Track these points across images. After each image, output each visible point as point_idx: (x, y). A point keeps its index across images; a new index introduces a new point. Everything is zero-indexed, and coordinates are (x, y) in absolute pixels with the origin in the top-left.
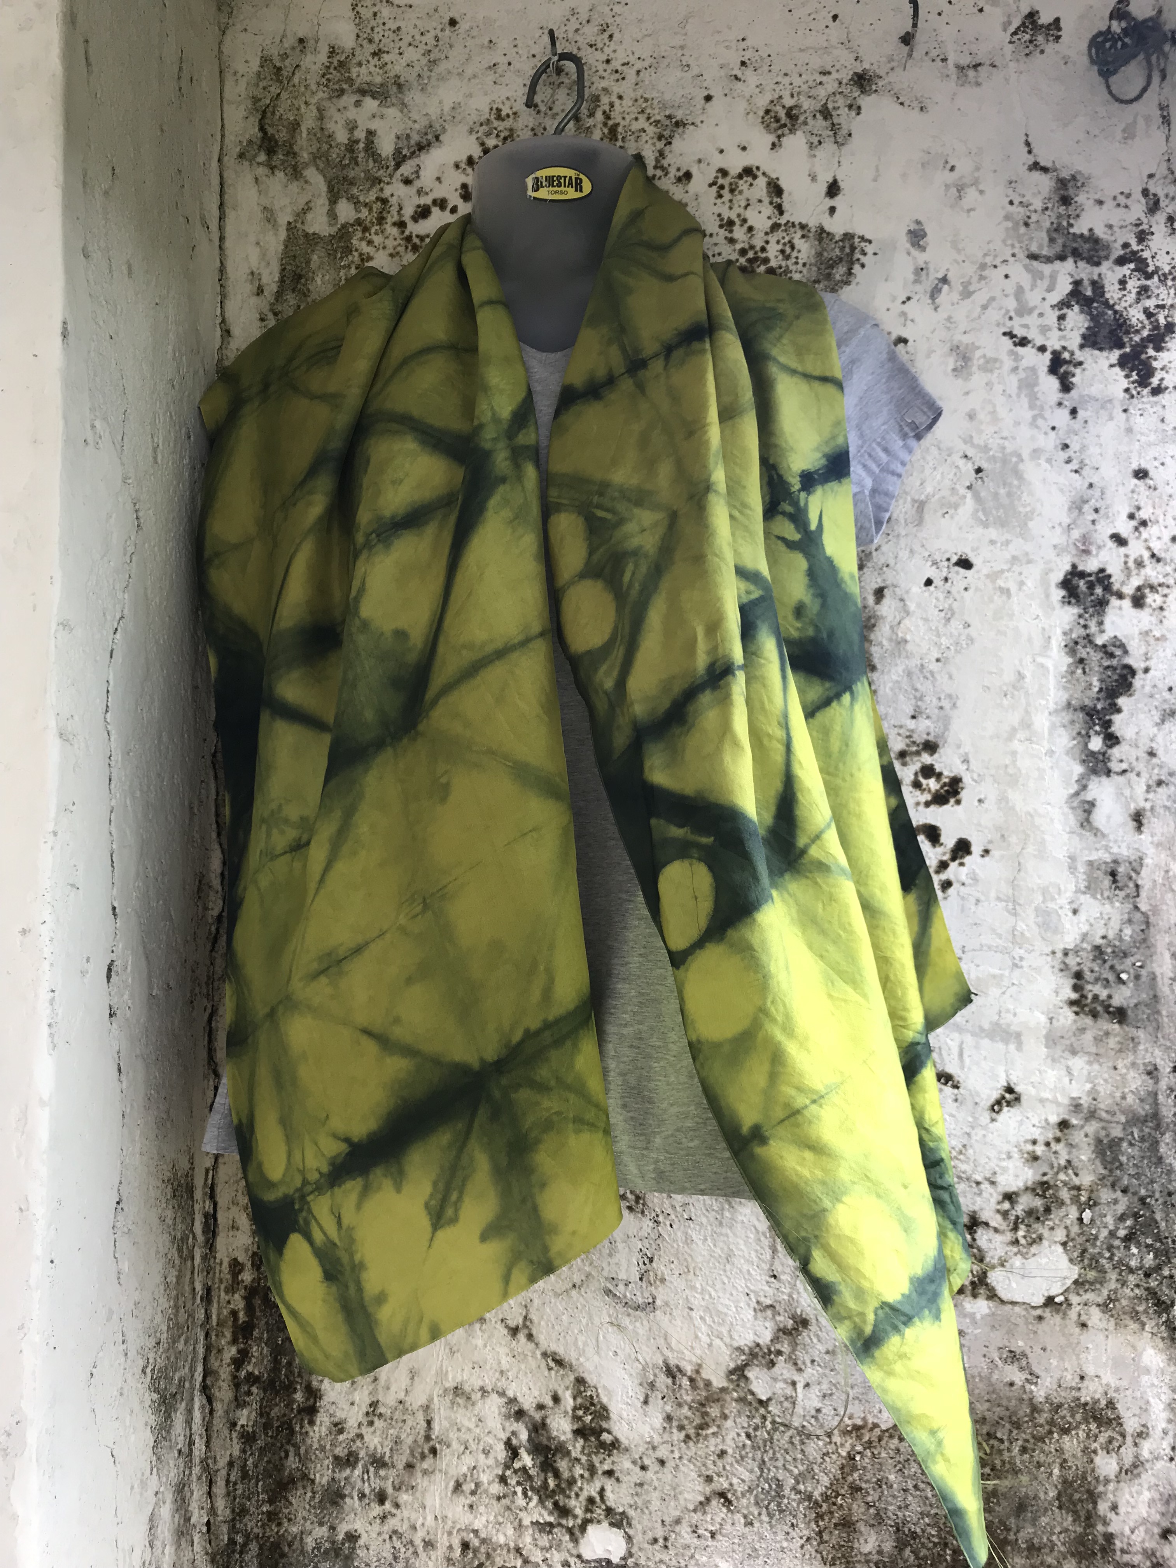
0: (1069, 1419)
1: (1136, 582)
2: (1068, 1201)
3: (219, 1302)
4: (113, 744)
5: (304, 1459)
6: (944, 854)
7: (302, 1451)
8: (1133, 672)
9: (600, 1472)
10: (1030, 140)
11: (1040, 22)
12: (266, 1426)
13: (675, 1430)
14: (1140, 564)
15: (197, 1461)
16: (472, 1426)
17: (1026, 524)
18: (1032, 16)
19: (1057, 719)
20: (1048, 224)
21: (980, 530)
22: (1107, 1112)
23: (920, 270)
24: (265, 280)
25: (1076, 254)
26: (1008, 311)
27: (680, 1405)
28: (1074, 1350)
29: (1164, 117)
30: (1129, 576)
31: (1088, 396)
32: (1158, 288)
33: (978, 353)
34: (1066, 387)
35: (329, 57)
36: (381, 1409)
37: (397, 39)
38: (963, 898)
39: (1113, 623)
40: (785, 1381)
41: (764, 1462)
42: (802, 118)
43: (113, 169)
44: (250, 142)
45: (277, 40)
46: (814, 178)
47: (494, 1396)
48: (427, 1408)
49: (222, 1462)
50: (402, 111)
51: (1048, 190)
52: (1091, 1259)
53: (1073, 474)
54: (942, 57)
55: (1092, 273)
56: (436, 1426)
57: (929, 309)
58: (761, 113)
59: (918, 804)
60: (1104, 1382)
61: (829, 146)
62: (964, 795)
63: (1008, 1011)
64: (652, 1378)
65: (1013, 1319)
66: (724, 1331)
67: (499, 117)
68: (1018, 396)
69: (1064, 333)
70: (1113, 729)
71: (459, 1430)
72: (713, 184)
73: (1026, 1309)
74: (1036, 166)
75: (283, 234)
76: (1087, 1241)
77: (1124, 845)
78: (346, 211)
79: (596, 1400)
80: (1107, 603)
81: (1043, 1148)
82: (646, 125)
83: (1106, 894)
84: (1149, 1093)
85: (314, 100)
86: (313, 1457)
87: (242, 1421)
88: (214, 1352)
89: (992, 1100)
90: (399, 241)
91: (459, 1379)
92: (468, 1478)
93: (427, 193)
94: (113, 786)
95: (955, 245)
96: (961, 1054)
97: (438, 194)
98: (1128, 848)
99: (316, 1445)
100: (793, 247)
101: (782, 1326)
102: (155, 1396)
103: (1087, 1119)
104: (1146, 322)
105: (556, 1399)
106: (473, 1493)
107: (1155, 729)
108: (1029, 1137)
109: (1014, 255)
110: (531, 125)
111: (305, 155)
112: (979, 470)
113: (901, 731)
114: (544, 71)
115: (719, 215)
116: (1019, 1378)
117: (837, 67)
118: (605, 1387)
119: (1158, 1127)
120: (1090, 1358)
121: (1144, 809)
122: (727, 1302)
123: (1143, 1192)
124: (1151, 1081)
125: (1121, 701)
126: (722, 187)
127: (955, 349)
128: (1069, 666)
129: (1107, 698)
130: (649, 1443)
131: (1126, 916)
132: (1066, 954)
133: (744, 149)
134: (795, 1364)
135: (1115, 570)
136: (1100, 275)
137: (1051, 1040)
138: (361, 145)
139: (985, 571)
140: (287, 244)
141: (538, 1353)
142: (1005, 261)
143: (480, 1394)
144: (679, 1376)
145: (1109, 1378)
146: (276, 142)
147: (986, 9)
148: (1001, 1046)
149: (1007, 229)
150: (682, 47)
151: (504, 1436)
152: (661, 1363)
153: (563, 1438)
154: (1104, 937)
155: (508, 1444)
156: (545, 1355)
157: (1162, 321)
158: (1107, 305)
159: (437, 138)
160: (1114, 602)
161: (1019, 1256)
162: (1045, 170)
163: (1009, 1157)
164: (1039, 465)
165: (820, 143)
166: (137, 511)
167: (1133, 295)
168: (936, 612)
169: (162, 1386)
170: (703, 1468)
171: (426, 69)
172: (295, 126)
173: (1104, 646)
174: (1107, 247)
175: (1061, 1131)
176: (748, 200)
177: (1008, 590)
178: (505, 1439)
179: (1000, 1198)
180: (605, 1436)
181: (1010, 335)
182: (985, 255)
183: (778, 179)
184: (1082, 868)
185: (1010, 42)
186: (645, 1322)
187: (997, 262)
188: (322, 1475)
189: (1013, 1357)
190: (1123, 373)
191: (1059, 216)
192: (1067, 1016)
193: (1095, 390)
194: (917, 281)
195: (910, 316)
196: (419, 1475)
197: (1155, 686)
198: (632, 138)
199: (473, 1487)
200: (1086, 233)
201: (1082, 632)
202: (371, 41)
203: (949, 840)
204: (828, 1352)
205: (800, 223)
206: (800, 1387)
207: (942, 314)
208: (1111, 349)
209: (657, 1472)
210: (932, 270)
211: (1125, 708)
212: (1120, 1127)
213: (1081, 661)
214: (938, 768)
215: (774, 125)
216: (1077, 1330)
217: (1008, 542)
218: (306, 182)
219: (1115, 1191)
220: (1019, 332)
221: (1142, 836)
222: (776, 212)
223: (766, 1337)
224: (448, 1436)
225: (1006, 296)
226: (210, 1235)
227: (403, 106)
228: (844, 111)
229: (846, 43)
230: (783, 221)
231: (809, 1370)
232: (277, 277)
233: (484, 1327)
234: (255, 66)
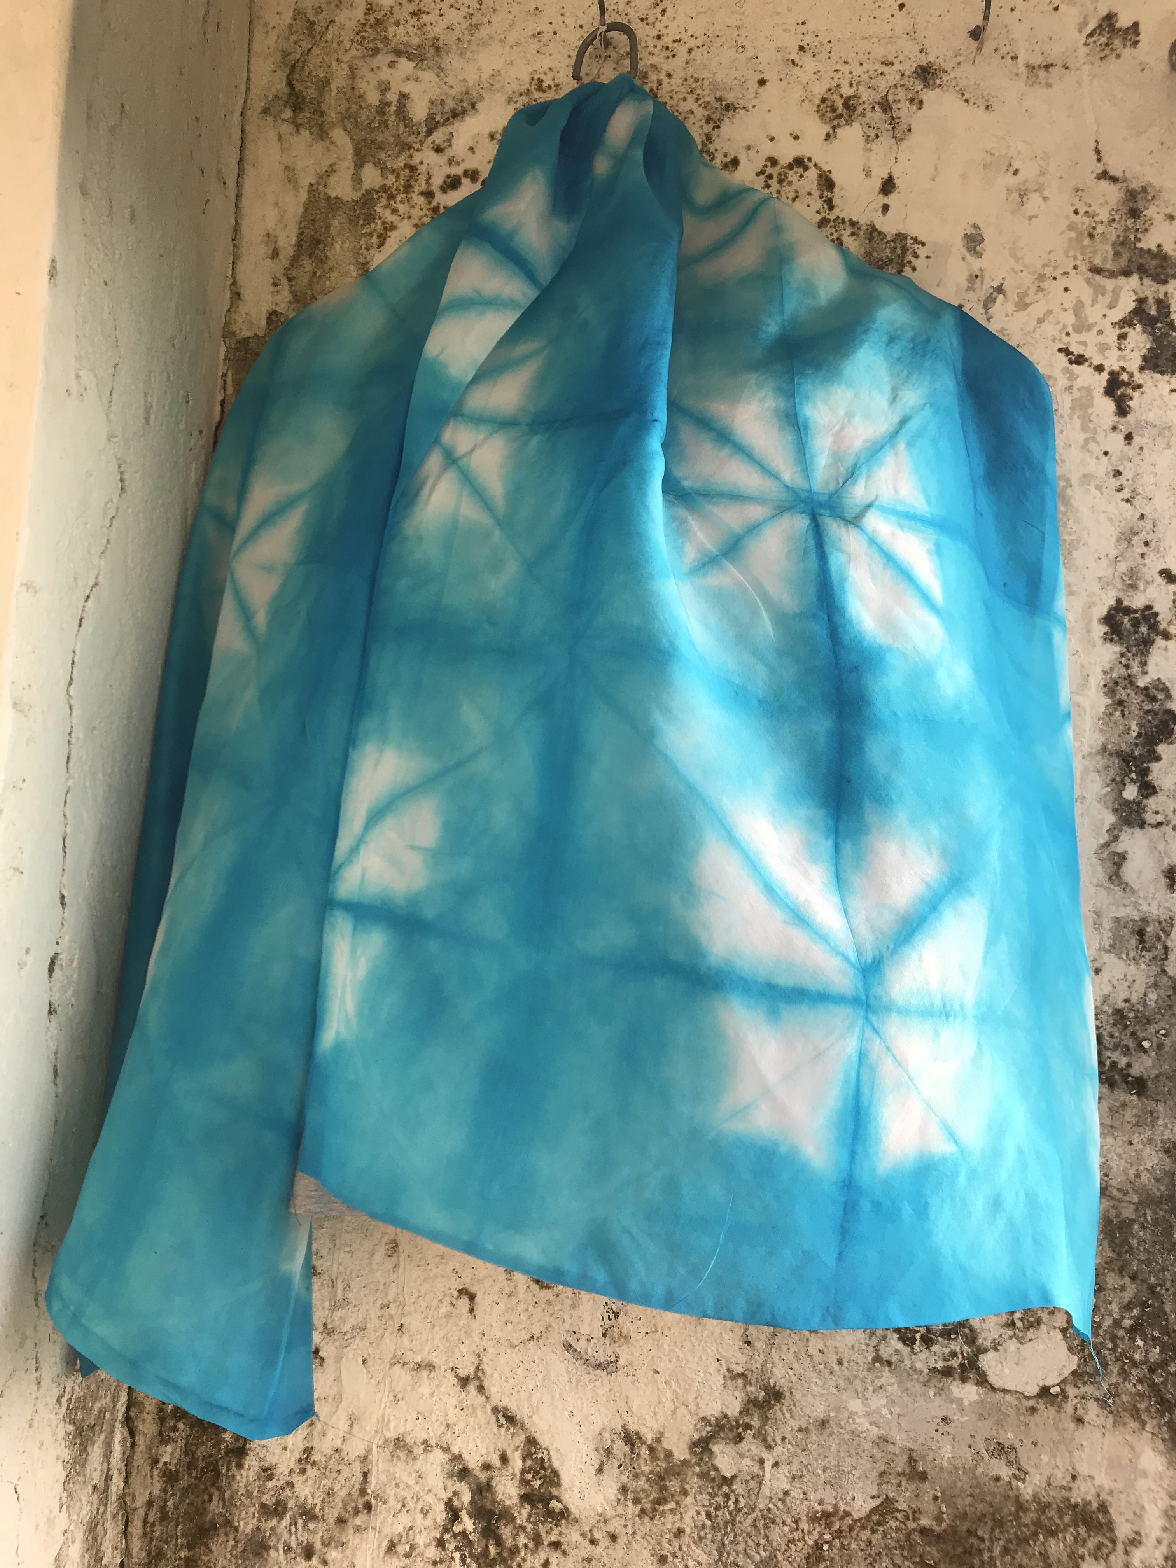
0: (1057, 1521)
4: (75, 720)
5: (229, 1504)
7: (227, 1495)
8: (1175, 718)
9: (546, 1543)
10: (1100, 147)
11: (1118, 25)
12: (191, 1466)
13: (630, 1504)
15: (114, 1498)
16: (412, 1482)
17: (1070, 553)
18: (1110, 18)
19: (1091, 764)
20: (1113, 237)
22: (1118, 1189)
23: (975, 278)
24: (281, 243)
25: (1143, 270)
26: (1065, 326)
27: (637, 1476)
28: (1067, 1447)
31: (1146, 422)
34: (1122, 410)
35: (366, 14)
36: (316, 1457)
39: (1157, 664)
40: (752, 1458)
41: (723, 1544)
42: (859, 110)
43: (123, 106)
44: (276, 97)
46: (868, 173)
47: (438, 1452)
48: (364, 1459)
49: (141, 1500)
50: (438, 76)
51: (1116, 201)
53: (1124, 503)
54: (1013, 55)
55: (1157, 292)
56: (373, 1479)
58: (817, 102)
60: (1097, 1482)
61: (886, 140)
64: (609, 1443)
65: (1003, 1408)
67: (540, 88)
68: (1071, 418)
69: (1125, 352)
70: (1150, 778)
71: (397, 1485)
72: (762, 172)
73: (1017, 1399)
74: (1104, 175)
75: (304, 196)
77: (1154, 903)
78: (371, 176)
79: (546, 1465)
80: (1153, 642)
82: (694, 107)
83: (1132, 955)
84: (1166, 1173)
85: (346, 58)
86: (238, 1504)
87: (166, 1458)
90: (425, 211)
91: (401, 1430)
92: (404, 1539)
93: (458, 163)
94: (71, 764)
95: (1013, 254)
97: (469, 165)
98: (1159, 906)
99: (242, 1491)
101: (752, 1397)
102: (71, 1428)
105: (504, 1459)
106: (408, 1555)
109: (1075, 267)
111: (333, 115)
114: (591, 42)
116: (1005, 1472)
117: (901, 58)
118: (558, 1450)
120: (1083, 1456)
122: (695, 1366)
123: (1153, 1280)
125: (1161, 749)
126: (770, 177)
128: (1107, 707)
129: (1146, 744)
130: (601, 1515)
131: (1152, 979)
133: (796, 138)
134: (765, 1440)
135: (1162, 608)
136: (1166, 294)
138: (393, 108)
140: (307, 206)
141: (489, 1407)
142: (1065, 273)
143: (422, 1447)
144: (638, 1443)
145: (1103, 1480)
146: (304, 98)
147: (1062, 8)
149: (1070, 239)
150: (738, 28)
151: (445, 1496)
152: (620, 1428)
153: (508, 1503)
154: (1126, 1001)
155: (449, 1504)
156: (495, 1410)
159: (473, 106)
160: (1160, 642)
161: (1014, 1341)
162: (1114, 180)
164: (1089, 491)
165: (877, 136)
166: (122, 473)
169: (80, 1416)
170: (658, 1547)
171: (466, 32)
172: (325, 83)
173: (1146, 688)
176: (797, 192)
178: (446, 1499)
180: (554, 1504)
181: (1066, 351)
182: (1045, 265)
183: (830, 172)
184: (1107, 925)
185: (1086, 44)
186: (606, 1382)
187: (1057, 273)
188: (247, 1524)
189: (1001, 1450)
191: (1127, 229)
193: (1152, 416)
194: (971, 289)
196: (351, 1531)
199: (408, 1549)
200: (1154, 248)
201: (1123, 672)
204: (800, 1430)
205: (850, 220)
206: (768, 1465)
208: (1173, 372)
209: (607, 1548)
210: (987, 280)
211: (1164, 756)
212: (1132, 1207)
213: (1121, 703)
215: (830, 115)
216: (1072, 1425)
218: (332, 143)
219: (1123, 1277)
220: (1076, 349)
221: (1174, 895)
222: (826, 207)
223: (734, 1408)
224: (384, 1492)
225: (1065, 310)
227: (440, 70)
228: (905, 105)
229: (911, 34)
230: (832, 217)
231: (779, 1449)
232: (294, 240)
233: (433, 1374)
234: (287, 18)
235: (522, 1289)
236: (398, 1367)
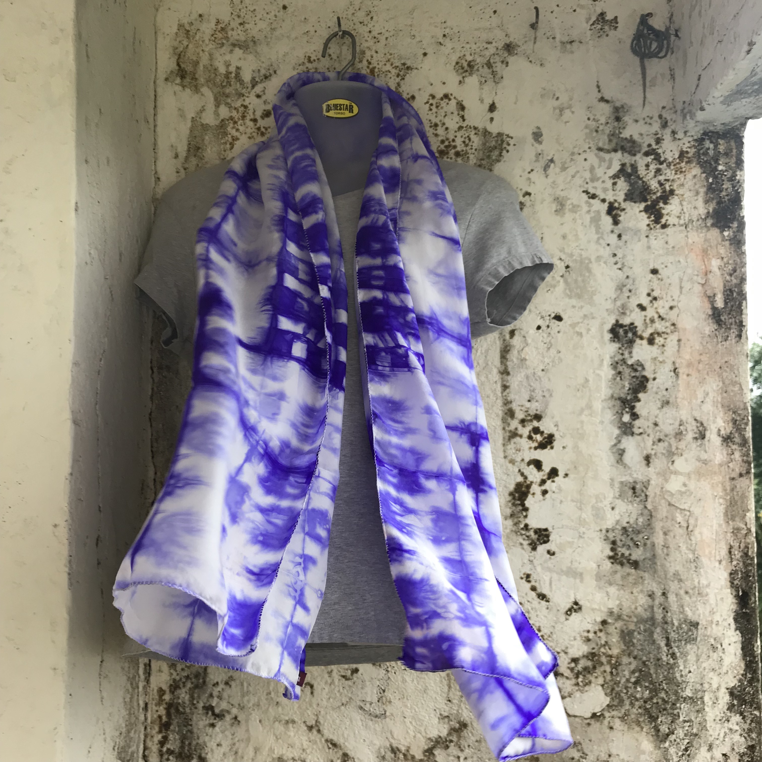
1: (650, 331)
2: (605, 663)
3: (152, 711)
6: (544, 475)
8: (647, 380)
10: (600, 84)
11: (607, 18)
14: (652, 321)
17: (592, 297)
18: (602, 14)
19: (605, 404)
20: (607, 132)
21: (567, 300)
22: (627, 616)
23: (539, 155)
24: (179, 150)
25: (623, 149)
26: (585, 179)
28: (606, 741)
29: (672, 75)
30: (646, 327)
31: (628, 228)
32: (666, 169)
33: (569, 202)
34: (616, 222)
35: (216, 25)
37: (253, 16)
38: (553, 500)
39: (637, 353)
40: (454, 756)
42: (476, 68)
43: (100, 110)
44: (172, 72)
45: (187, 15)
46: (482, 101)
50: (256, 56)
51: (608, 113)
52: (616, 694)
53: (618, 271)
54: (553, 36)
55: (631, 160)
57: (543, 177)
58: (454, 64)
59: (530, 448)
60: (621, 757)
61: (490, 83)
62: (555, 444)
63: (576, 561)
64: (383, 753)
65: (574, 725)
66: (422, 729)
67: (310, 61)
68: (590, 226)
69: (616, 192)
70: (635, 410)
72: (427, 102)
73: (581, 720)
75: (189, 124)
76: (615, 684)
77: (640, 473)
78: (224, 112)
80: (635, 341)
81: (593, 635)
82: (390, 69)
83: (630, 499)
84: (649, 606)
85: (207, 49)
88: (149, 737)
89: (567, 609)
90: (254, 130)
91: (280, 753)
93: (269, 103)
94: (99, 442)
95: (558, 142)
96: (551, 584)
98: (642, 475)
100: (470, 140)
101: (453, 727)
103: (616, 620)
104: (659, 188)
107: (658, 411)
108: (586, 629)
109: (590, 148)
110: (327, 66)
111: (202, 80)
112: (567, 267)
113: (523, 408)
114: (335, 36)
115: (430, 120)
116: (576, 755)
117: (496, 39)
118: (358, 759)
119: (653, 624)
120: (614, 745)
121: (651, 454)
122: (424, 714)
123: (644, 659)
124: (650, 600)
125: (641, 395)
126: (432, 105)
127: (556, 199)
128: (613, 375)
129: (632, 394)
131: (640, 512)
132: (607, 531)
133: (444, 83)
134: (460, 747)
135: (639, 324)
136: (635, 161)
137: (599, 577)
138: (233, 75)
139: (569, 322)
140: (191, 130)
141: (323, 740)
142: (584, 151)
144: (398, 753)
145: (623, 756)
146: (186, 71)
147: (578, 10)
148: (572, 580)
150: (411, 26)
152: (388, 746)
154: (628, 523)
156: (327, 741)
157: (668, 188)
158: (638, 177)
159: (275, 72)
160: (638, 341)
161: (579, 692)
162: (607, 101)
163: (575, 639)
164: (600, 265)
165: (486, 81)
167: (652, 174)
168: (542, 344)
169: (123, 755)
171: (269, 33)
172: (196, 64)
173: (632, 365)
174: (640, 146)
175: (603, 625)
176: (446, 112)
177: (581, 333)
179: (570, 661)
181: (586, 192)
182: (574, 147)
183: (462, 101)
184: (617, 485)
185: (590, 30)
186: (380, 724)
187: (581, 151)
189: (574, 744)
190: (647, 216)
191: (614, 128)
192: (607, 565)
193: (631, 224)
194: (537, 161)
195: (533, 180)
197: (658, 388)
198: (383, 75)
200: (629, 137)
202: (239, 17)
203: (547, 468)
204: (477, 741)
205: (474, 126)
207: (550, 180)
208: (640, 202)
210: (545, 156)
211: (642, 399)
212: (634, 624)
213: (620, 373)
214: (542, 429)
215: (461, 71)
216: (608, 731)
217: (582, 307)
218: (202, 95)
219: (630, 658)
220: (592, 191)
221: (650, 469)
222: (461, 120)
223: (444, 733)
225: (585, 170)
226: (147, 675)
227: (257, 54)
228: (499, 64)
229: (501, 26)
230: (464, 125)
231: (467, 751)
232: (186, 148)
233: (294, 725)
234: (175, 29)
235: (336, 681)
236: (277, 723)
